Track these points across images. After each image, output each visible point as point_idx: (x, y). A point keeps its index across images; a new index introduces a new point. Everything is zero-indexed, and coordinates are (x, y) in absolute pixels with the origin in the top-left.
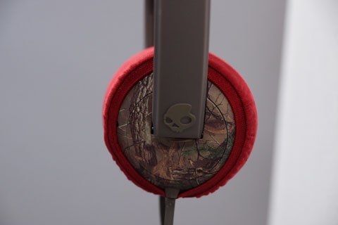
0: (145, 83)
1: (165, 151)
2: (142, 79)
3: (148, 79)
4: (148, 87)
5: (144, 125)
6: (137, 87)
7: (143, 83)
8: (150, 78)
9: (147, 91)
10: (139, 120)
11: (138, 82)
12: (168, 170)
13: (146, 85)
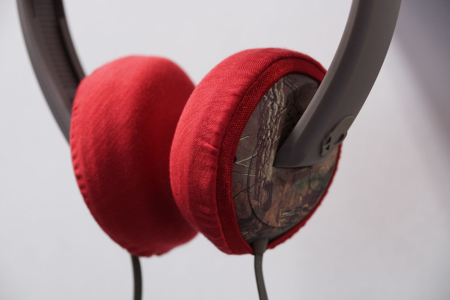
0: (272, 97)
1: (281, 187)
2: (266, 92)
3: (273, 91)
4: (278, 102)
5: (270, 155)
6: (263, 104)
7: (269, 98)
8: (276, 90)
9: (279, 107)
10: (267, 149)
11: (262, 97)
12: (279, 213)
13: (275, 100)
